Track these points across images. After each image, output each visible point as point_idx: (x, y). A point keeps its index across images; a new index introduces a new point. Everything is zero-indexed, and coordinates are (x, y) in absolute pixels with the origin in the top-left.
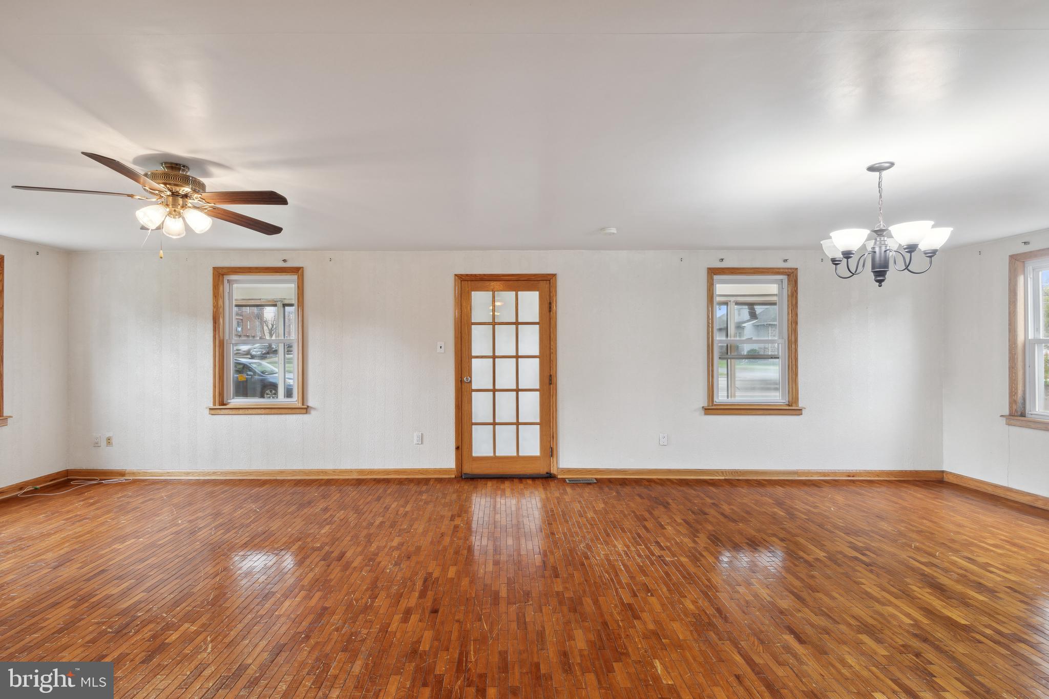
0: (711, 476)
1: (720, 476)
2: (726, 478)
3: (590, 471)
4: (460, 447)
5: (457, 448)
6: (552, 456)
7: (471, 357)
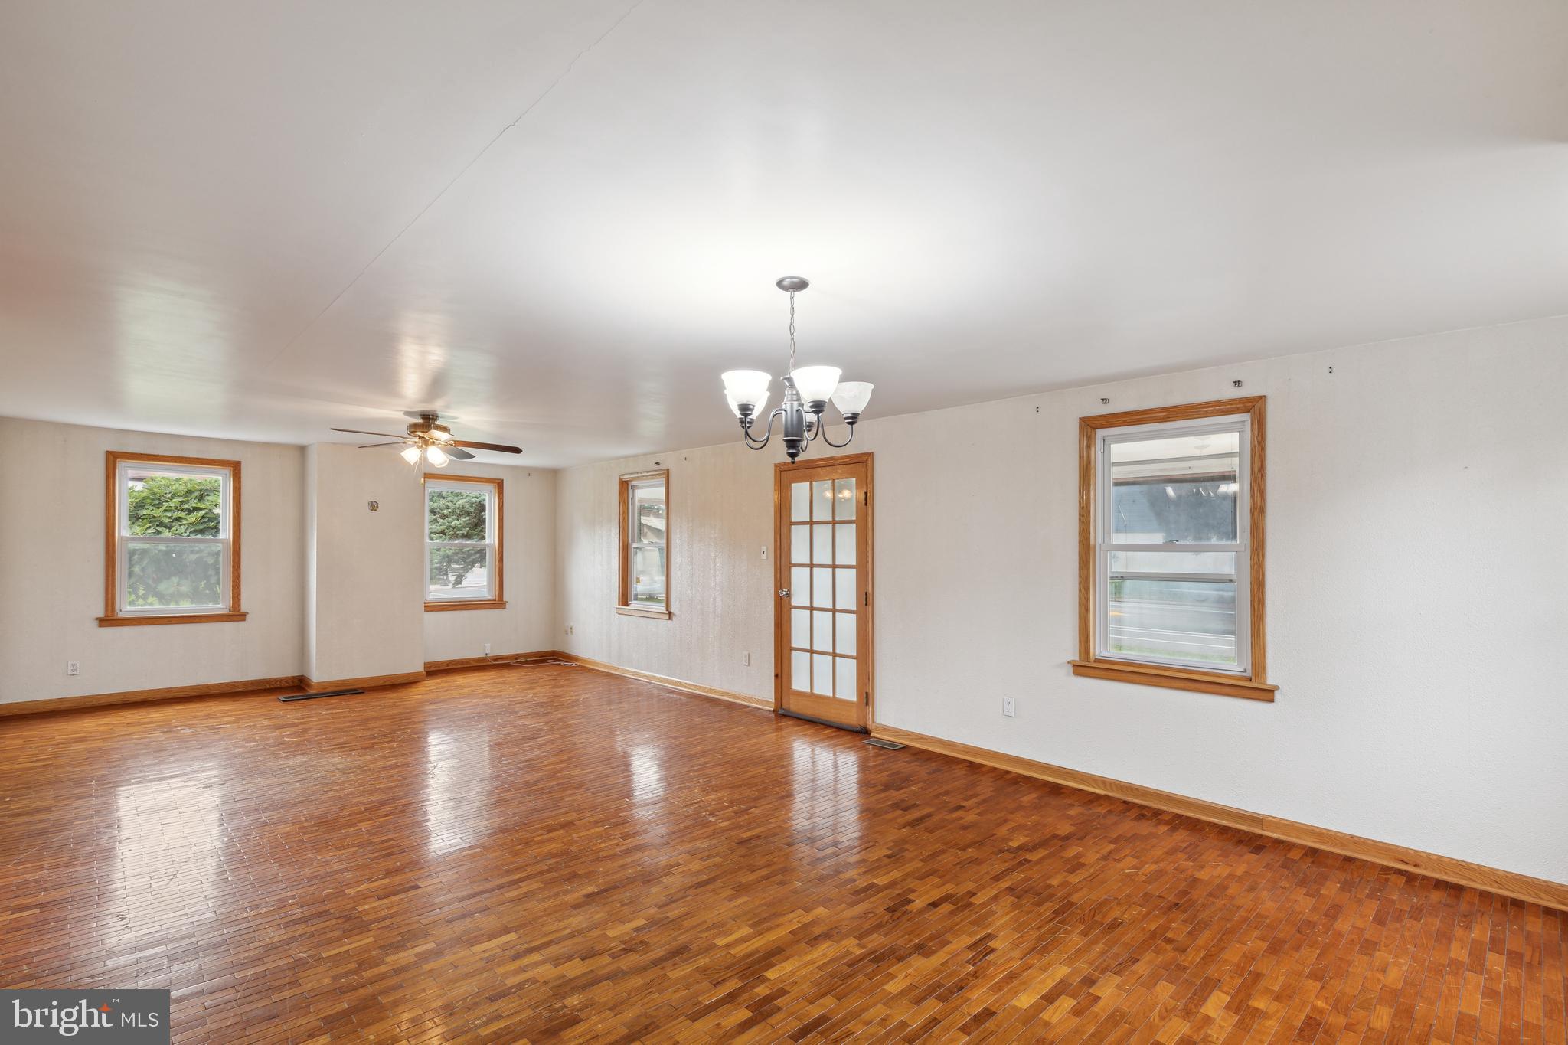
0: (1083, 784)
1: (1099, 787)
2: (1110, 794)
3: (909, 735)
4: (780, 675)
5: (776, 676)
6: (867, 704)
7: (791, 565)
